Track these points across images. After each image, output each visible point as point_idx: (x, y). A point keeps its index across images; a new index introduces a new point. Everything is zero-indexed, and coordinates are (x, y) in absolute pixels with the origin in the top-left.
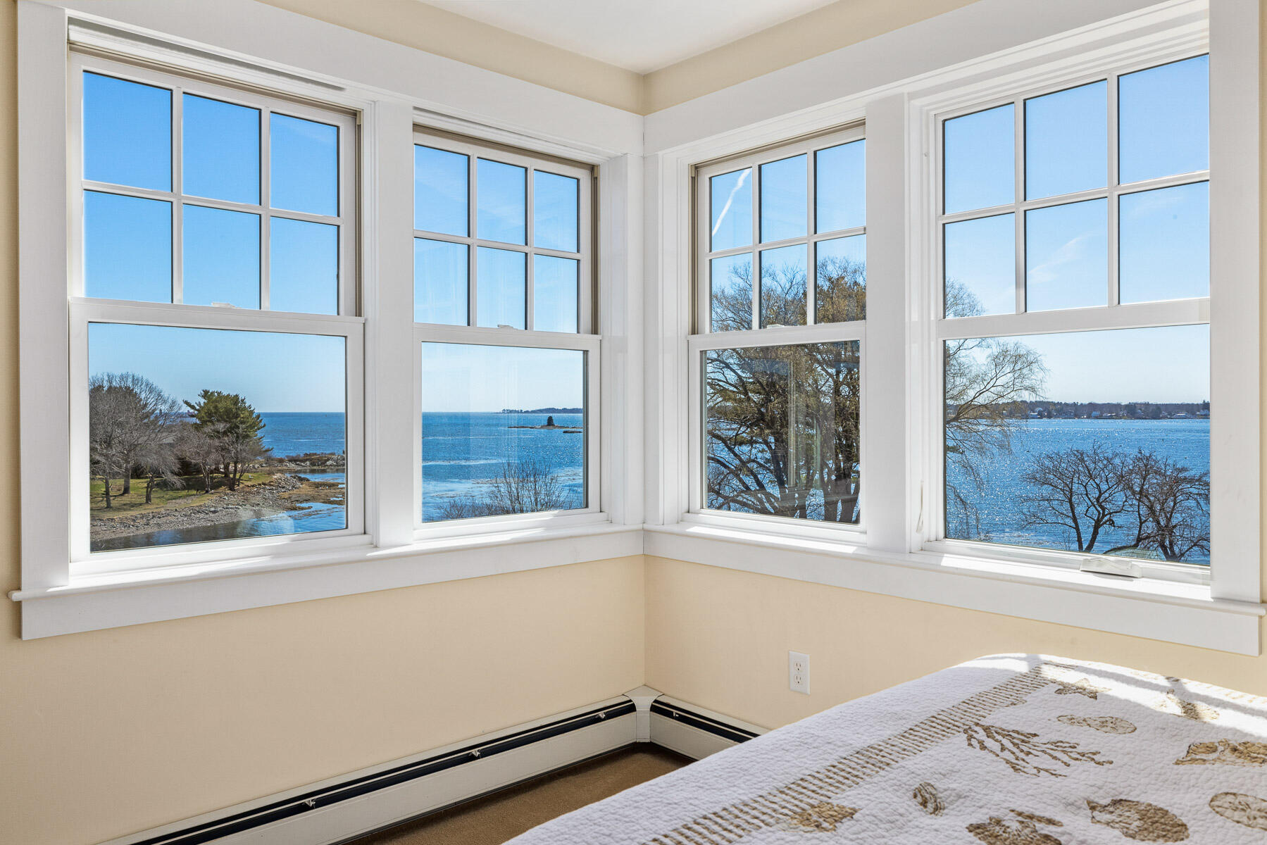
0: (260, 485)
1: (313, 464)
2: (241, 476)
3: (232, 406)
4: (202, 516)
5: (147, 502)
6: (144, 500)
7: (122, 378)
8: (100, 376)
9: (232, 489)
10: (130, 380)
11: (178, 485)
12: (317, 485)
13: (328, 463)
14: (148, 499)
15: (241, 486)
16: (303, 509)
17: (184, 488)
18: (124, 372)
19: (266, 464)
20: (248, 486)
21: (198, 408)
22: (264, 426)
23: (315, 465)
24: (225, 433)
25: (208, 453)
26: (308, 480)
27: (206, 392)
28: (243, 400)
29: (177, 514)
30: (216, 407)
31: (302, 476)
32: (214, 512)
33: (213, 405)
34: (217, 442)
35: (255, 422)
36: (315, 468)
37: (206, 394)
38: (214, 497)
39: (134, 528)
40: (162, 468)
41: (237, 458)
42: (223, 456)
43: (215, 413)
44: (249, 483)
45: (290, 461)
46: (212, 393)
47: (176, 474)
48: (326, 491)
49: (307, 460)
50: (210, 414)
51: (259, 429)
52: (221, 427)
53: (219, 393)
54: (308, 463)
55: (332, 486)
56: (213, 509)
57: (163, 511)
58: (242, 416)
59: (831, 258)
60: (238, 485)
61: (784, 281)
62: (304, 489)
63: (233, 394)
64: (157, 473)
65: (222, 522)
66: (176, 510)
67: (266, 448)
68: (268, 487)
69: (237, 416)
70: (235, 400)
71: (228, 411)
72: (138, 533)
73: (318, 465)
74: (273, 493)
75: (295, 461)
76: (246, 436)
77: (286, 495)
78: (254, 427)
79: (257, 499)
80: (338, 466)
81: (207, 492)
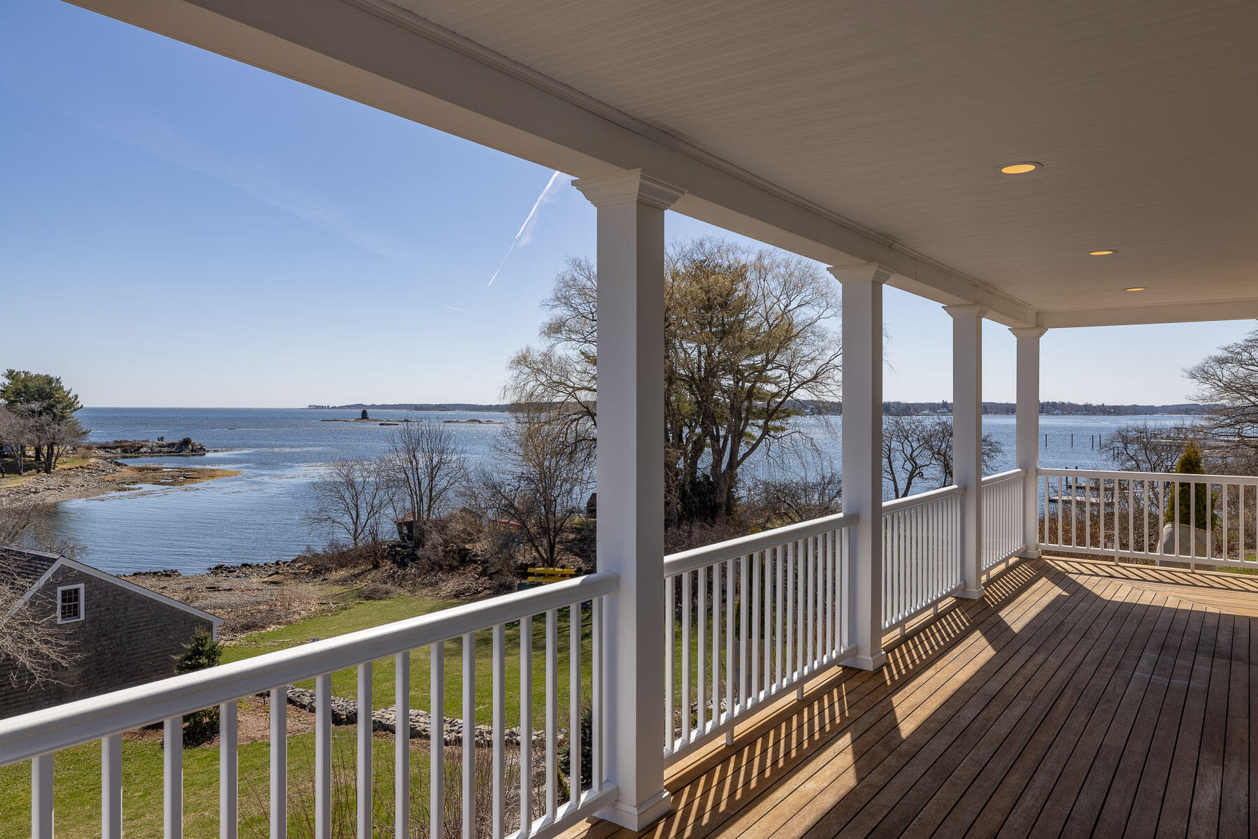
0: (77, 468)
1: (125, 451)
2: (56, 458)
3: (46, 386)
4: (22, 496)
9: (47, 471)
12: (140, 470)
13: (142, 450)
15: (56, 469)
16: (133, 489)
19: (72, 451)
20: (64, 469)
22: (81, 408)
23: (128, 452)
24: (41, 413)
25: (23, 432)
26: (126, 465)
28: (56, 381)
30: (26, 386)
31: (118, 461)
32: (35, 492)
33: (22, 385)
34: (32, 422)
35: (71, 405)
36: (127, 455)
37: (11, 375)
38: (31, 479)
42: (39, 437)
43: (25, 393)
44: (66, 466)
45: (100, 448)
46: (17, 373)
48: (151, 474)
49: (118, 447)
50: (18, 393)
51: (75, 410)
52: (35, 406)
53: (26, 373)
54: (119, 450)
55: (155, 470)
56: (33, 490)
58: (58, 395)
62: (125, 473)
63: (44, 374)
67: (84, 430)
68: (87, 471)
69: (50, 396)
70: (49, 381)
71: (41, 390)
73: (131, 452)
74: (93, 476)
75: (105, 448)
76: (63, 417)
77: (109, 478)
78: (70, 408)
79: (79, 481)
80: (152, 453)
81: (20, 474)
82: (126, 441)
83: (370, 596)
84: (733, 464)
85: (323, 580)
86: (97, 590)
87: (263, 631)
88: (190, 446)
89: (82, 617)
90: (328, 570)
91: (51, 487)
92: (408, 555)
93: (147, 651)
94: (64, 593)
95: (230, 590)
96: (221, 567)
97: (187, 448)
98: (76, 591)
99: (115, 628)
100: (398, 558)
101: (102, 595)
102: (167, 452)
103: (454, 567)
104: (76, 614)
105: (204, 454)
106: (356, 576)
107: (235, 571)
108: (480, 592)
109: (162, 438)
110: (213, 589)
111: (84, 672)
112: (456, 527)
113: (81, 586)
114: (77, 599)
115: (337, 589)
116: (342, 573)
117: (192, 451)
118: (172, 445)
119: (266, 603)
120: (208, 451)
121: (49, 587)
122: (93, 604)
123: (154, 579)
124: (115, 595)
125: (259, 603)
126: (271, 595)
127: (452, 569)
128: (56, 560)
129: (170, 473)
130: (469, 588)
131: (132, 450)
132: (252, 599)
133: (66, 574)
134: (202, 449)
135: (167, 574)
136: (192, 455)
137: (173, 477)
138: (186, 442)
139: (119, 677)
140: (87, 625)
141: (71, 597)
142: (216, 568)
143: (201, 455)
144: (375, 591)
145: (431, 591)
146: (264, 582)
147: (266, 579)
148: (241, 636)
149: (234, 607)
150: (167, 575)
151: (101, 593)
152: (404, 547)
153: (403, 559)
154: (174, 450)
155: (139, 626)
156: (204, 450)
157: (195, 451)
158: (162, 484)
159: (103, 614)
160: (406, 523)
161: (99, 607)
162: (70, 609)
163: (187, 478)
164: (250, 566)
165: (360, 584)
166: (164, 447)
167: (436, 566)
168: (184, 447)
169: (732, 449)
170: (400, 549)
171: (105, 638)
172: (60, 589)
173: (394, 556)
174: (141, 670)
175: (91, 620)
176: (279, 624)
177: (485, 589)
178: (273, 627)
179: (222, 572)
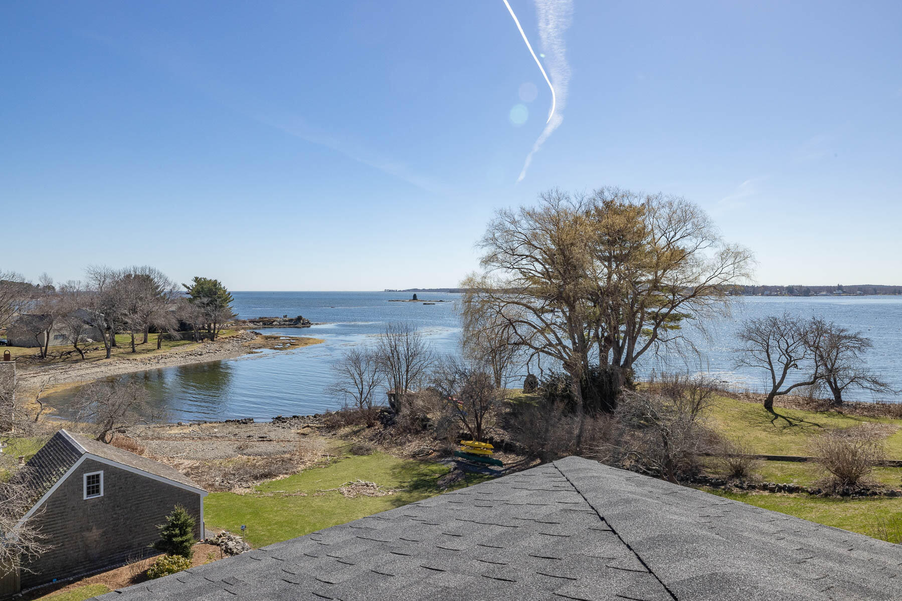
0: (230, 337)
1: (264, 324)
2: (218, 332)
3: (213, 287)
4: (193, 357)
5: (158, 348)
6: (156, 347)
7: (142, 269)
8: (128, 268)
9: (213, 340)
10: (147, 270)
11: (178, 337)
12: (267, 338)
13: (274, 323)
14: (159, 346)
15: (218, 338)
17: (182, 339)
18: (144, 265)
19: (235, 324)
20: (223, 338)
21: (191, 288)
22: (233, 300)
24: (208, 304)
25: (197, 317)
26: (261, 334)
27: (196, 278)
28: (219, 283)
29: (177, 356)
30: (202, 288)
31: (257, 331)
32: (201, 355)
34: (203, 310)
35: (226, 297)
36: (265, 326)
37: (197, 280)
38: (201, 345)
39: (150, 365)
40: (168, 327)
41: (216, 320)
42: (207, 319)
43: (202, 291)
44: (224, 336)
45: (250, 322)
46: (200, 279)
47: (177, 331)
48: (273, 341)
49: (260, 321)
50: (199, 292)
51: (230, 302)
52: (205, 300)
53: (205, 279)
54: (261, 323)
55: (276, 338)
56: (200, 353)
57: (168, 354)
58: (219, 293)
59: (607, 187)
60: (216, 338)
61: (575, 202)
62: (258, 340)
63: (213, 279)
64: (164, 330)
65: (205, 361)
66: (176, 353)
67: (234, 314)
68: (235, 339)
69: (215, 293)
70: (215, 283)
71: (210, 290)
72: (152, 368)
73: (268, 325)
74: (238, 343)
75: (253, 322)
76: (221, 307)
77: (247, 344)
78: (226, 301)
79: (229, 346)
80: (280, 325)
81: (197, 342)
82: (266, 318)
83: (357, 451)
84: (630, 359)
85: (333, 435)
86: (113, 474)
87: (273, 480)
88: (302, 321)
89: (102, 494)
90: (339, 427)
91: (211, 351)
92: (391, 419)
93: (150, 516)
94: (89, 478)
95: (271, 440)
96: (279, 417)
97: (300, 322)
98: (98, 476)
99: (127, 501)
100: (385, 420)
101: (116, 479)
102: (288, 325)
103: (419, 431)
104: (98, 492)
105: (310, 326)
106: (355, 433)
107: (286, 422)
108: (430, 454)
109: (286, 316)
110: (262, 439)
111: (104, 532)
112: (420, 403)
113: (101, 473)
114: (98, 481)
115: (340, 443)
116: (347, 430)
117: (303, 324)
118: (291, 320)
119: (289, 452)
120: (312, 324)
121: (77, 475)
122: (110, 484)
123: (235, 426)
124: (127, 478)
125: (285, 452)
126: (295, 446)
127: (417, 432)
128: (82, 455)
129: (283, 341)
130: (421, 452)
131: (268, 323)
132: (282, 449)
133: (90, 464)
134: (308, 322)
135: (246, 422)
136: (303, 327)
137: (284, 344)
138: (300, 318)
139: (130, 535)
140: (105, 499)
141: (94, 480)
142: (277, 418)
143: (308, 327)
144: (361, 448)
145: (399, 450)
146: (298, 433)
147: (299, 431)
148: (258, 483)
149: (269, 455)
150: (244, 423)
151: (115, 477)
152: (389, 413)
153: (387, 421)
154: (292, 323)
155: (144, 499)
156: (310, 323)
157: (304, 324)
158: (275, 349)
159: (117, 491)
160: (391, 395)
161: (115, 486)
162: (93, 489)
163: (292, 345)
164: (298, 417)
165: (355, 440)
166: (286, 321)
167: (406, 430)
168: (298, 322)
169: (628, 347)
170: (387, 414)
171: (119, 508)
172: (85, 476)
173: (382, 419)
174: (146, 529)
175: (108, 496)
176: (286, 474)
177: (434, 451)
178: (281, 476)
179: (278, 422)
